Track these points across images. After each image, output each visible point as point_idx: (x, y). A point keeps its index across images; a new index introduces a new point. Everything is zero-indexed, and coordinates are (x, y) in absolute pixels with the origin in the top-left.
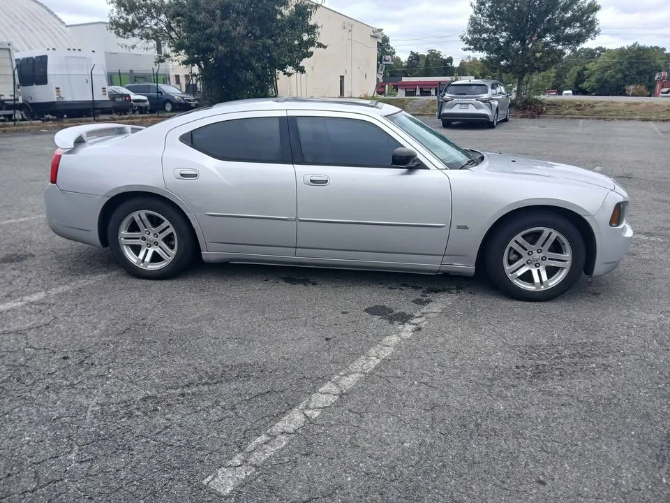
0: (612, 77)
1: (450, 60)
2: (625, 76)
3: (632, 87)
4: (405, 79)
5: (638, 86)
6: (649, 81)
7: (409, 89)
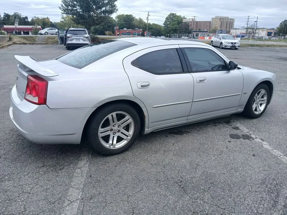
0: (99, 28)
1: (26, 18)
2: (104, 27)
3: (107, 32)
4: (5, 26)
5: (109, 32)
6: (113, 30)
7: (9, 31)
